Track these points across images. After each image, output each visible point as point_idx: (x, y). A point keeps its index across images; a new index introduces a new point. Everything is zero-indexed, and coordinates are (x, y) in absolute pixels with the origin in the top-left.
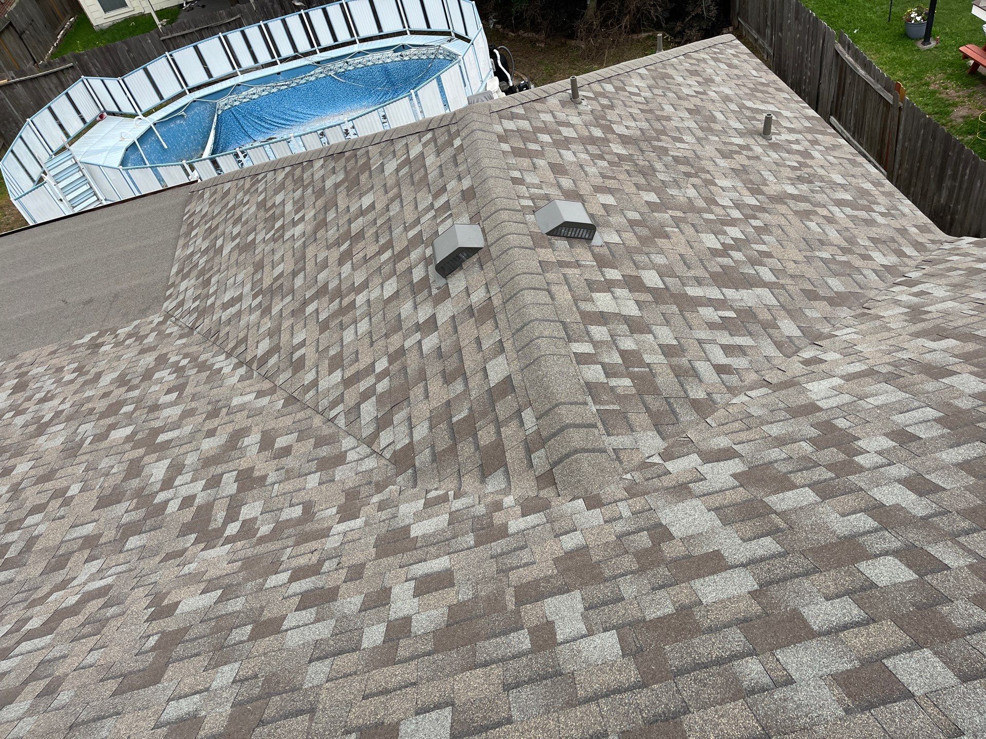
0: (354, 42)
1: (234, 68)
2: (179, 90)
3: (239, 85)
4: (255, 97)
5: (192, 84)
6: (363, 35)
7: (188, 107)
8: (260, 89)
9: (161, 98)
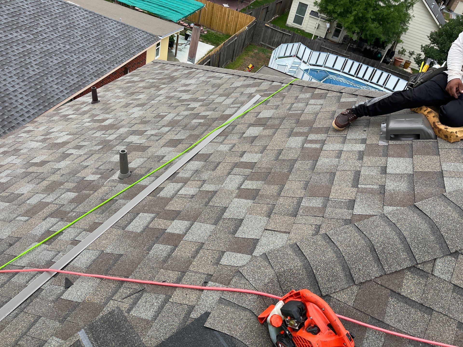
0: (382, 87)
1: (341, 69)
2: (322, 64)
3: (339, 75)
4: (341, 81)
5: (326, 65)
6: (386, 86)
7: (321, 71)
8: (344, 80)
9: (316, 63)
